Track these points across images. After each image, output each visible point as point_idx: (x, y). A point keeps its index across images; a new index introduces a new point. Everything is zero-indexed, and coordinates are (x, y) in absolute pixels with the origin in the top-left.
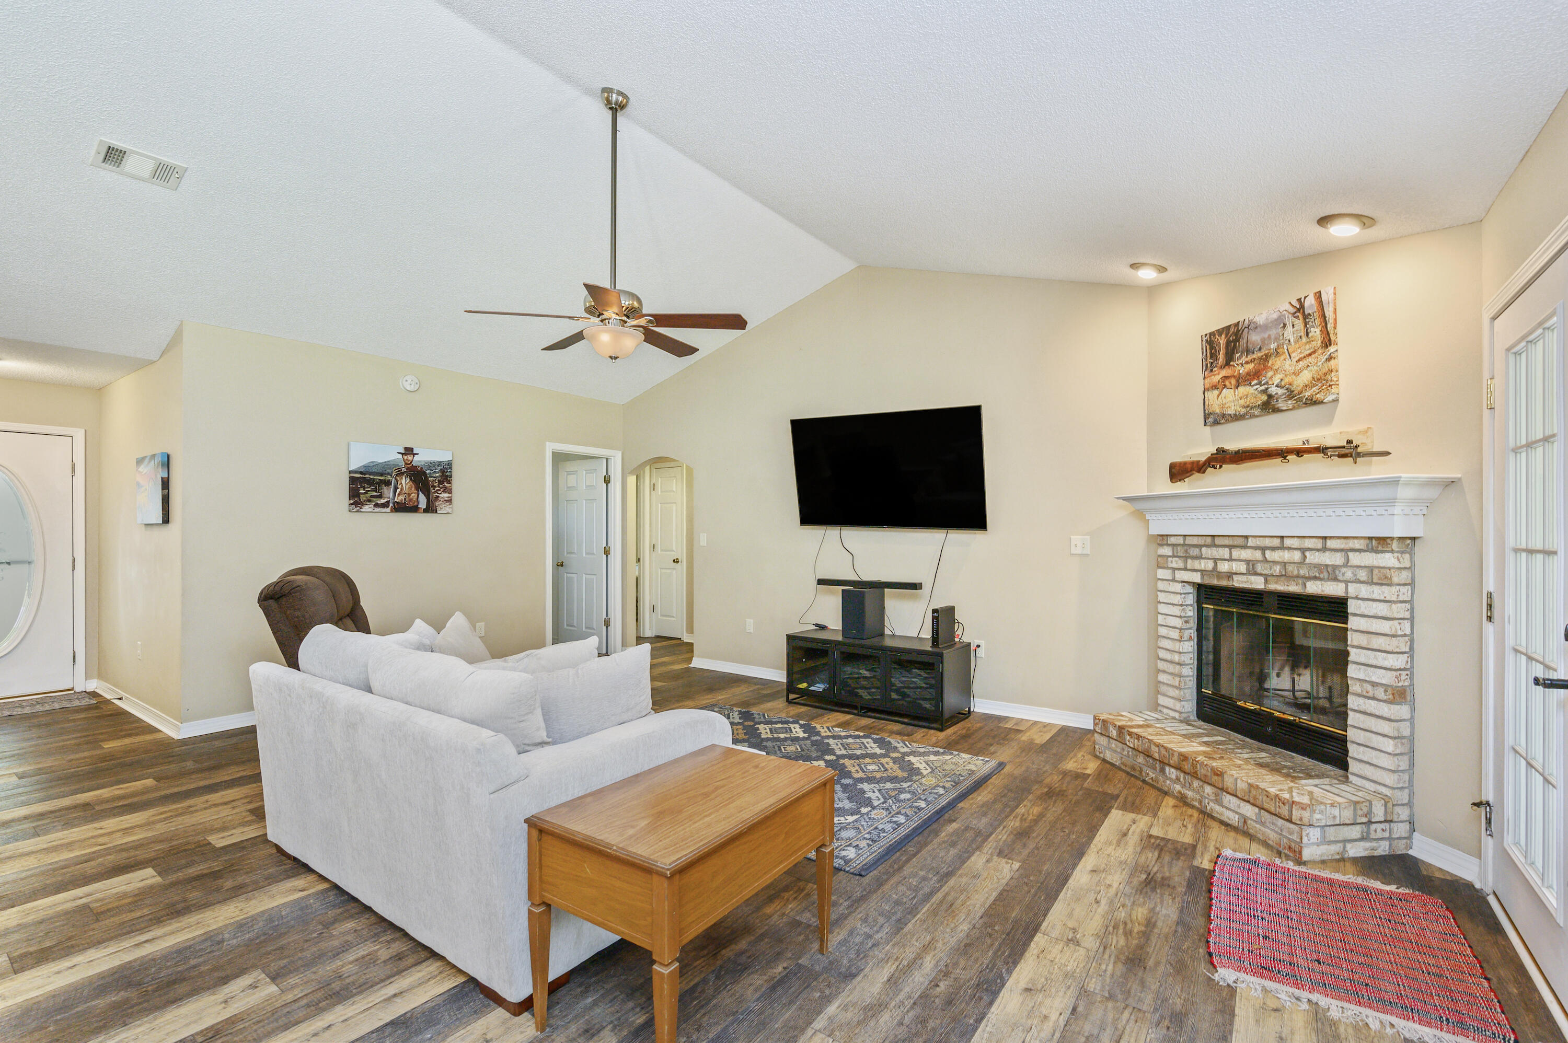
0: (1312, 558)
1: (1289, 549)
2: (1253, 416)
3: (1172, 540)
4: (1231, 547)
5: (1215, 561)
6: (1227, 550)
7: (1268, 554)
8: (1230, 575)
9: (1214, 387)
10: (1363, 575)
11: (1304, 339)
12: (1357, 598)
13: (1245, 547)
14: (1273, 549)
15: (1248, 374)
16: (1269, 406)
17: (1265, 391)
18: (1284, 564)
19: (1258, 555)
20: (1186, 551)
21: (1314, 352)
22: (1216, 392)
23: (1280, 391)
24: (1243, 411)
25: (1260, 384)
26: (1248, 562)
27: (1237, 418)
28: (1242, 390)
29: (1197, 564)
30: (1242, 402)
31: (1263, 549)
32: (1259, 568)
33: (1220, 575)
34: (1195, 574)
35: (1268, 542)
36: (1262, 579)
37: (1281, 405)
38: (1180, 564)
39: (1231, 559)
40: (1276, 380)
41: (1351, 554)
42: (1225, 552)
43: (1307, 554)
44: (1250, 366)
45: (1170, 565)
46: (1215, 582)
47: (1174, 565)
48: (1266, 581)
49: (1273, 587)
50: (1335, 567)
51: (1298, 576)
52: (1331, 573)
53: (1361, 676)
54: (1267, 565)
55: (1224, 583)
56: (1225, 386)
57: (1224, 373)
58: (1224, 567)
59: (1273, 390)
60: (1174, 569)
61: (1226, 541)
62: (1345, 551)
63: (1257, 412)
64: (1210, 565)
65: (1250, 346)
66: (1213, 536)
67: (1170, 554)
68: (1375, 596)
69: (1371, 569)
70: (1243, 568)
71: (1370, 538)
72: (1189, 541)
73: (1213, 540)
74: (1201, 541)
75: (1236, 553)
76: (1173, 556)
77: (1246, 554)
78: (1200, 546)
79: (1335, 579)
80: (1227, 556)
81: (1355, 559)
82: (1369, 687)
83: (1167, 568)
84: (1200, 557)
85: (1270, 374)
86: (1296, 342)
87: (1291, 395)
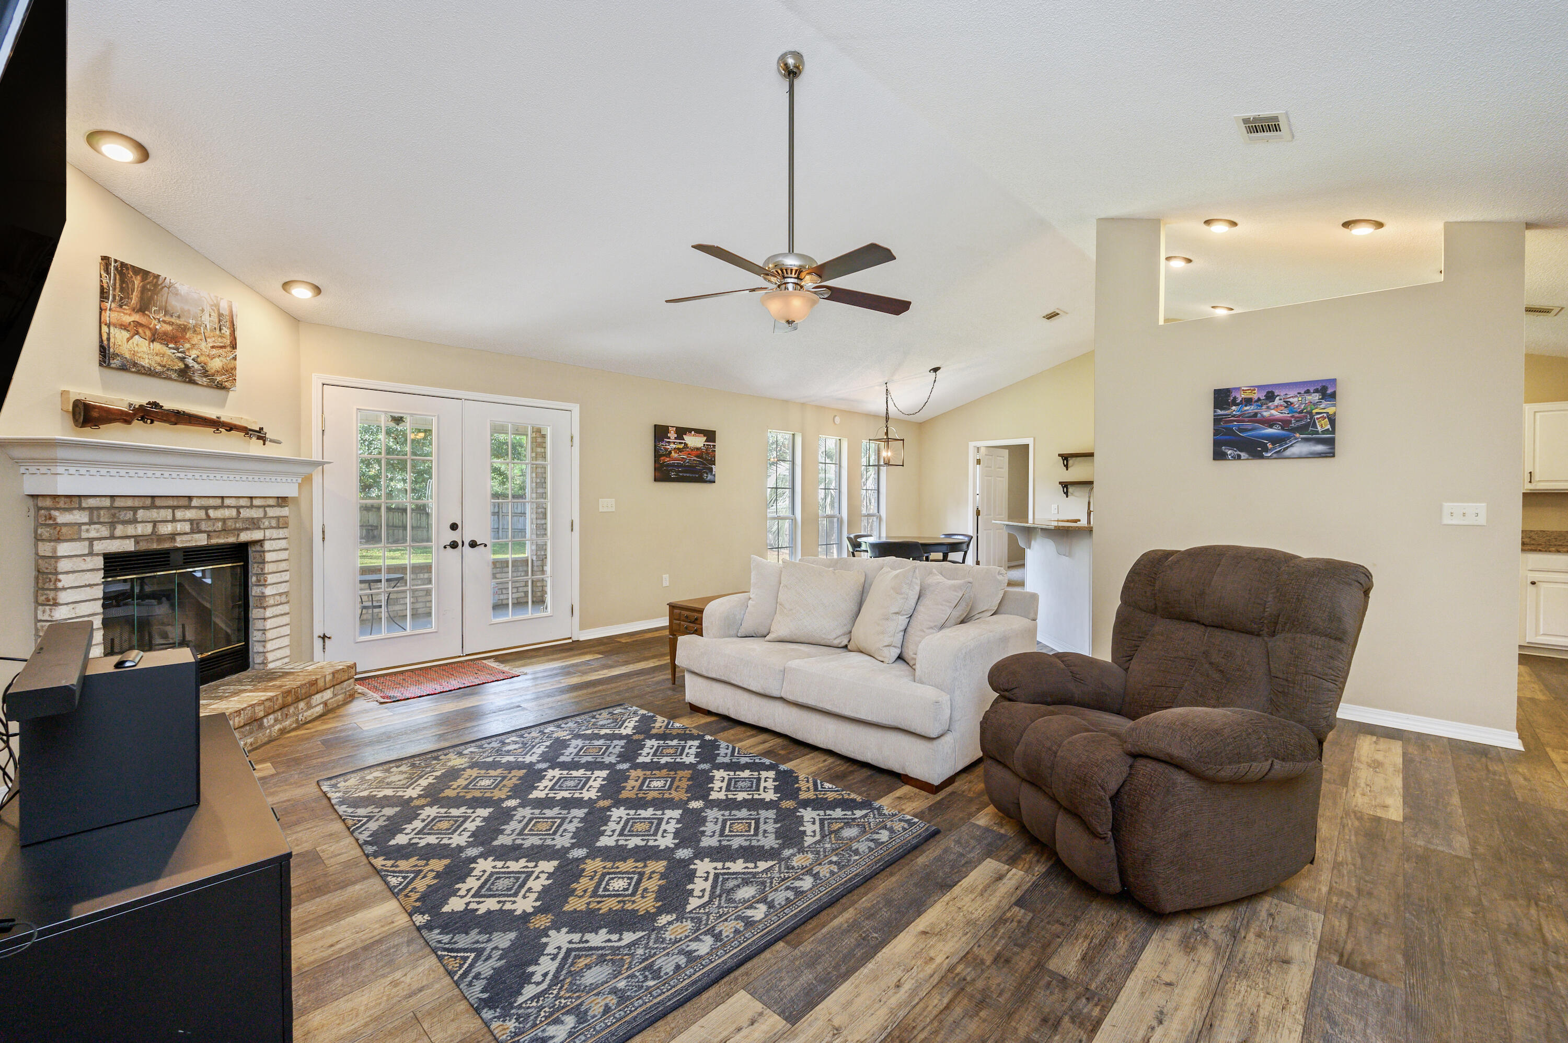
0: (245, 513)
1: (229, 507)
2: (169, 378)
3: (92, 502)
4: (174, 508)
5: (155, 523)
6: (170, 511)
7: (212, 513)
8: (173, 536)
9: (124, 327)
10: (274, 523)
11: (218, 332)
12: (270, 539)
13: (188, 507)
14: (216, 508)
15: (165, 333)
16: (185, 375)
17: (182, 359)
18: (224, 520)
19: (202, 514)
20: (114, 515)
21: (224, 347)
22: (126, 335)
23: (196, 366)
24: (159, 369)
25: (177, 349)
26: (191, 521)
27: (149, 373)
28: (157, 346)
29: (130, 530)
30: (158, 359)
31: (206, 508)
32: (203, 526)
33: (161, 538)
34: (127, 541)
35: (212, 502)
36: (205, 536)
37: (197, 378)
38: (105, 531)
39: (174, 520)
40: (194, 353)
41: (267, 509)
42: (167, 514)
43: (241, 510)
44: (169, 328)
45: (84, 535)
46: (155, 546)
47: (93, 534)
48: (209, 537)
49: (214, 541)
50: (259, 519)
51: (235, 529)
52: (254, 524)
53: (274, 592)
54: (210, 523)
55: (167, 545)
56: (137, 333)
57: (136, 317)
58: (166, 529)
59: (190, 361)
60: (91, 541)
61: (170, 502)
62: (264, 507)
63: (174, 376)
64: (149, 529)
65: (169, 308)
66: (153, 497)
67: (86, 520)
68: (281, 536)
69: (278, 518)
70: (187, 527)
71: (278, 498)
72: (119, 503)
73: (153, 501)
74: (137, 503)
75: (179, 514)
76: (91, 523)
77: (190, 514)
78: (135, 509)
79: (259, 528)
80: (170, 518)
81: (271, 512)
82: (277, 597)
83: (80, 539)
84: (135, 521)
85: (187, 346)
86: (211, 330)
87: (205, 373)
